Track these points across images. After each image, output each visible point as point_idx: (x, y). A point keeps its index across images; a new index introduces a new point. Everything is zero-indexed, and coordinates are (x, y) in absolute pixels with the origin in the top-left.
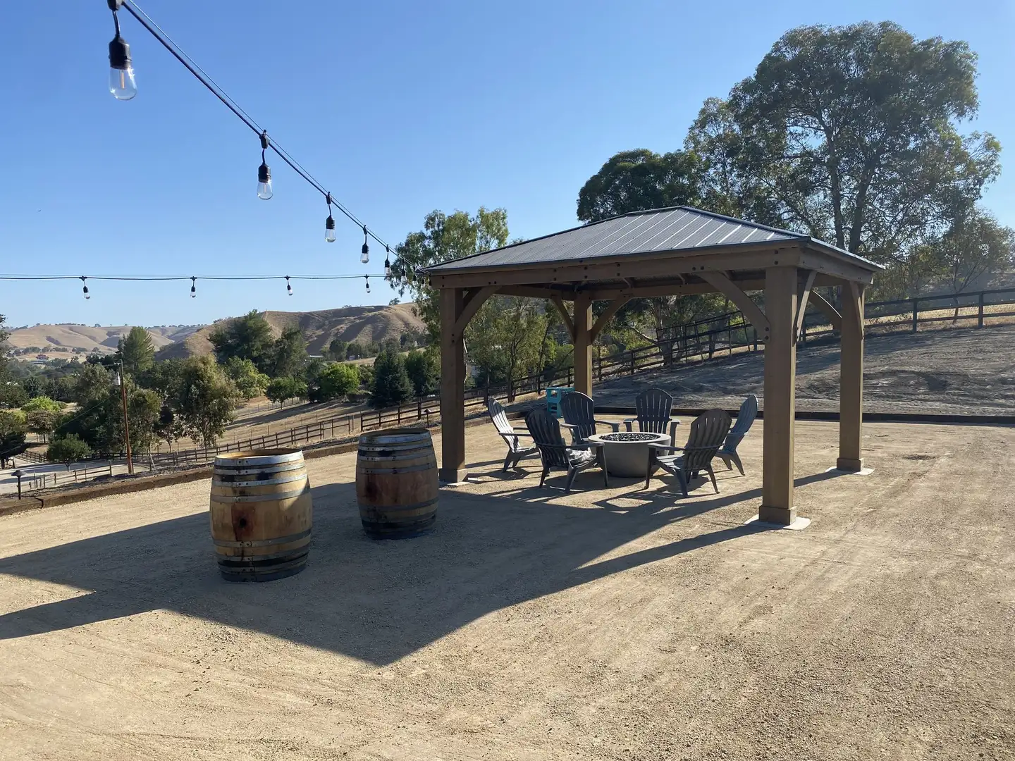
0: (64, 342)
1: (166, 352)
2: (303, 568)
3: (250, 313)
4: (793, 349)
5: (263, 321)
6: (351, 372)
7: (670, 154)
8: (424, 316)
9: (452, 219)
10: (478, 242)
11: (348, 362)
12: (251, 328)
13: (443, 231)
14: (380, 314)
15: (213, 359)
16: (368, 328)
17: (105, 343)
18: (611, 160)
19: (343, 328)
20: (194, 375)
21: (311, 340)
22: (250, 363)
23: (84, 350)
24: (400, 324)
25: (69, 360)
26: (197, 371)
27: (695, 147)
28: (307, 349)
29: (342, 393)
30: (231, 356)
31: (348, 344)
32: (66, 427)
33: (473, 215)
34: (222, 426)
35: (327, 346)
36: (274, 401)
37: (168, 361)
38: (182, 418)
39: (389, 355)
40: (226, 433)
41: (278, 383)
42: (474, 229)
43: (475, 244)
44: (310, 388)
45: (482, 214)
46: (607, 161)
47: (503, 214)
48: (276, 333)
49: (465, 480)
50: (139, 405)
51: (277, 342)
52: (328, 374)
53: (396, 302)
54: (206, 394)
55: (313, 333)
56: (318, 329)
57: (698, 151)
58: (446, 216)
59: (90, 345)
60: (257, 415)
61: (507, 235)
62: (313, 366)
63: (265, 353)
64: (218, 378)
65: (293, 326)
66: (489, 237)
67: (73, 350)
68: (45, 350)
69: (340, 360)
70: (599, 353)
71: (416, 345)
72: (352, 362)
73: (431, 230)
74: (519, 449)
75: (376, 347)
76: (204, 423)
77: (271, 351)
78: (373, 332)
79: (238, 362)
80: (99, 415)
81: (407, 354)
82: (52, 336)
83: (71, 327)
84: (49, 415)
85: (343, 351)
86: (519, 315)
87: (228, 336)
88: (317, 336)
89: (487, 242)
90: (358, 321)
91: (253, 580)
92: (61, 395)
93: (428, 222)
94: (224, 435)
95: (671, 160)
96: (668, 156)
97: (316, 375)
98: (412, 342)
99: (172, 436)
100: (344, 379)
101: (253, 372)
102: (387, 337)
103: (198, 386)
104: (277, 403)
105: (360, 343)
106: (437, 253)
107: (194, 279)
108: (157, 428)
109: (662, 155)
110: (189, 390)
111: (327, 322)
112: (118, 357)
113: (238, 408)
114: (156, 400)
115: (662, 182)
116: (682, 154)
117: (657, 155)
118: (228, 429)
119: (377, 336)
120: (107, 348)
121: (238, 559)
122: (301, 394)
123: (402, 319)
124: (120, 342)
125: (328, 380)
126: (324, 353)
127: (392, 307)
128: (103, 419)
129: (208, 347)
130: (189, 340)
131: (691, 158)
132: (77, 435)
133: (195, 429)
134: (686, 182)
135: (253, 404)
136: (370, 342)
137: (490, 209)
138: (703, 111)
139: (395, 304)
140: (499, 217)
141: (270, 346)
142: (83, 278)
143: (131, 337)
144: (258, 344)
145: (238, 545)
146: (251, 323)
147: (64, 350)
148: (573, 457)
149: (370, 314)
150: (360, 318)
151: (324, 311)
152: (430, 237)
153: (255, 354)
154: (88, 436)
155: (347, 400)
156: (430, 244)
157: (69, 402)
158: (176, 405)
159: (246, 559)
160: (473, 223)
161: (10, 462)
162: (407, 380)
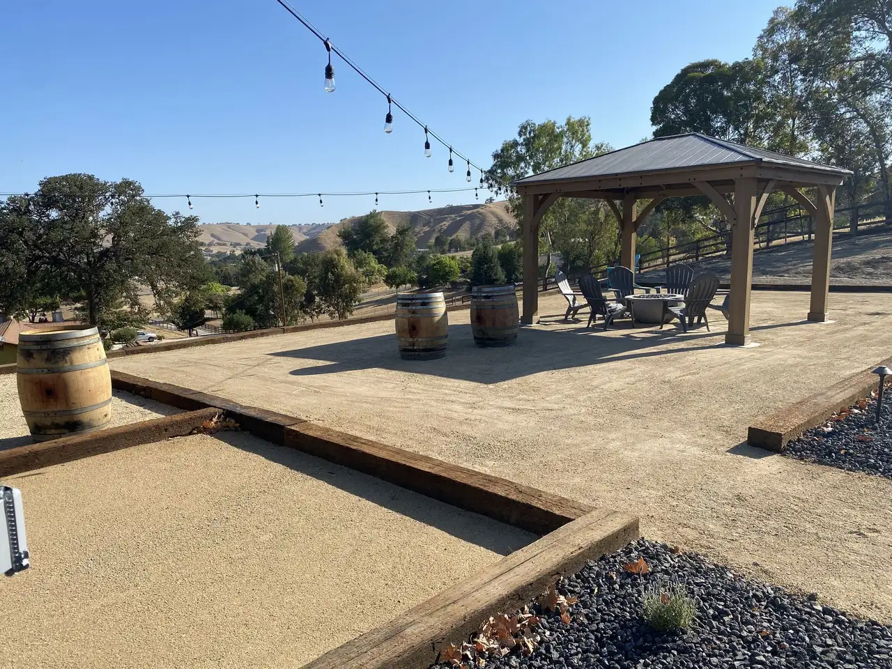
0: (224, 238)
1: (305, 246)
2: (444, 355)
3: (371, 213)
4: (752, 233)
5: (380, 220)
6: (453, 262)
7: (738, 63)
8: (516, 213)
9: (543, 127)
10: (564, 147)
11: (450, 255)
12: (371, 226)
13: (533, 138)
14: (477, 212)
15: (344, 251)
16: (467, 225)
17: (255, 239)
18: (683, 70)
19: (445, 224)
20: (330, 265)
21: (419, 236)
22: (372, 255)
23: (239, 244)
24: (494, 221)
25: (228, 253)
26: (332, 261)
27: (763, 54)
28: (416, 243)
29: (446, 281)
30: (357, 249)
31: (450, 238)
32: (234, 305)
33: (561, 123)
34: (351, 306)
35: (432, 241)
36: (391, 287)
37: (306, 254)
38: (321, 299)
39: (485, 247)
40: (354, 313)
41: (394, 272)
42: (562, 134)
43: (561, 148)
44: (420, 277)
45: (568, 123)
46: (679, 72)
47: (587, 122)
48: (391, 230)
49: (538, 323)
50: (289, 288)
51: (392, 237)
52: (434, 265)
53: (491, 200)
54: (339, 280)
55: (421, 229)
56: (424, 226)
57: (766, 58)
58: (537, 125)
59: (244, 240)
60: (378, 298)
61: (590, 141)
62: (422, 258)
63: (382, 248)
64: (348, 267)
65: (405, 224)
66: (574, 141)
67: (231, 245)
68: (210, 245)
69: (443, 252)
70: (669, 244)
71: (508, 238)
72: (454, 254)
73: (523, 137)
74: (576, 305)
75: (473, 241)
76: (338, 303)
77: (388, 245)
78: (471, 228)
79: (362, 254)
80: (259, 296)
81: (500, 247)
82: (216, 234)
83: (229, 226)
84: (219, 296)
85: (445, 245)
86: (598, 210)
87: (353, 232)
88: (424, 232)
89: (572, 147)
90: (458, 218)
91: (419, 359)
92: (226, 280)
93: (521, 131)
94: (353, 313)
95: (738, 68)
96: (736, 65)
97: (424, 265)
98: (504, 236)
99: (314, 313)
100: (447, 269)
101: (374, 263)
102: (482, 233)
103: (332, 273)
104: (394, 289)
105: (459, 237)
106: (528, 158)
107: (377, 194)
108: (302, 307)
109: (731, 64)
110: (326, 277)
111: (432, 220)
112: (267, 250)
113: (364, 292)
114: (301, 284)
115: (729, 88)
116: (749, 62)
117: (726, 64)
118: (357, 309)
119: (474, 231)
120: (257, 243)
121: (411, 348)
122: (411, 282)
123: (496, 216)
124: (268, 237)
125: (434, 270)
126: (430, 247)
127: (488, 205)
128: (261, 299)
129: (336, 242)
130: (322, 236)
131: (758, 66)
132: (244, 311)
133: (331, 308)
134: (752, 87)
135: (374, 290)
136: (468, 236)
137: (576, 118)
138: (772, 21)
139: (491, 202)
140: (583, 124)
141: (387, 241)
142: (320, 195)
143: (276, 234)
144: (377, 239)
145: (411, 340)
146: (371, 221)
147: (224, 245)
148: (610, 307)
149: (469, 212)
150: (460, 216)
151: (430, 210)
152: (522, 144)
153: (375, 247)
154: (251, 312)
155: (450, 287)
156: (522, 150)
157: (232, 286)
158: (317, 288)
159: (415, 348)
160: (560, 130)
161: (195, 332)
162: (500, 269)
